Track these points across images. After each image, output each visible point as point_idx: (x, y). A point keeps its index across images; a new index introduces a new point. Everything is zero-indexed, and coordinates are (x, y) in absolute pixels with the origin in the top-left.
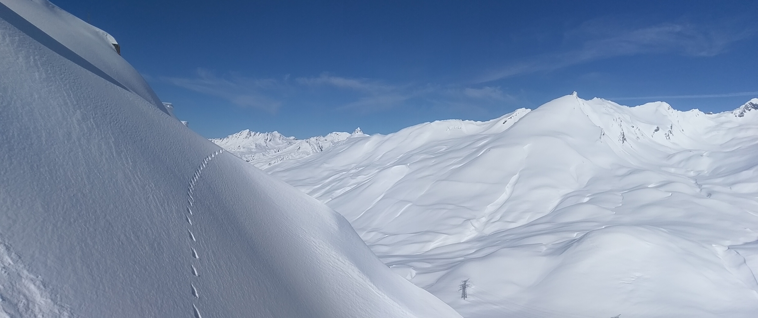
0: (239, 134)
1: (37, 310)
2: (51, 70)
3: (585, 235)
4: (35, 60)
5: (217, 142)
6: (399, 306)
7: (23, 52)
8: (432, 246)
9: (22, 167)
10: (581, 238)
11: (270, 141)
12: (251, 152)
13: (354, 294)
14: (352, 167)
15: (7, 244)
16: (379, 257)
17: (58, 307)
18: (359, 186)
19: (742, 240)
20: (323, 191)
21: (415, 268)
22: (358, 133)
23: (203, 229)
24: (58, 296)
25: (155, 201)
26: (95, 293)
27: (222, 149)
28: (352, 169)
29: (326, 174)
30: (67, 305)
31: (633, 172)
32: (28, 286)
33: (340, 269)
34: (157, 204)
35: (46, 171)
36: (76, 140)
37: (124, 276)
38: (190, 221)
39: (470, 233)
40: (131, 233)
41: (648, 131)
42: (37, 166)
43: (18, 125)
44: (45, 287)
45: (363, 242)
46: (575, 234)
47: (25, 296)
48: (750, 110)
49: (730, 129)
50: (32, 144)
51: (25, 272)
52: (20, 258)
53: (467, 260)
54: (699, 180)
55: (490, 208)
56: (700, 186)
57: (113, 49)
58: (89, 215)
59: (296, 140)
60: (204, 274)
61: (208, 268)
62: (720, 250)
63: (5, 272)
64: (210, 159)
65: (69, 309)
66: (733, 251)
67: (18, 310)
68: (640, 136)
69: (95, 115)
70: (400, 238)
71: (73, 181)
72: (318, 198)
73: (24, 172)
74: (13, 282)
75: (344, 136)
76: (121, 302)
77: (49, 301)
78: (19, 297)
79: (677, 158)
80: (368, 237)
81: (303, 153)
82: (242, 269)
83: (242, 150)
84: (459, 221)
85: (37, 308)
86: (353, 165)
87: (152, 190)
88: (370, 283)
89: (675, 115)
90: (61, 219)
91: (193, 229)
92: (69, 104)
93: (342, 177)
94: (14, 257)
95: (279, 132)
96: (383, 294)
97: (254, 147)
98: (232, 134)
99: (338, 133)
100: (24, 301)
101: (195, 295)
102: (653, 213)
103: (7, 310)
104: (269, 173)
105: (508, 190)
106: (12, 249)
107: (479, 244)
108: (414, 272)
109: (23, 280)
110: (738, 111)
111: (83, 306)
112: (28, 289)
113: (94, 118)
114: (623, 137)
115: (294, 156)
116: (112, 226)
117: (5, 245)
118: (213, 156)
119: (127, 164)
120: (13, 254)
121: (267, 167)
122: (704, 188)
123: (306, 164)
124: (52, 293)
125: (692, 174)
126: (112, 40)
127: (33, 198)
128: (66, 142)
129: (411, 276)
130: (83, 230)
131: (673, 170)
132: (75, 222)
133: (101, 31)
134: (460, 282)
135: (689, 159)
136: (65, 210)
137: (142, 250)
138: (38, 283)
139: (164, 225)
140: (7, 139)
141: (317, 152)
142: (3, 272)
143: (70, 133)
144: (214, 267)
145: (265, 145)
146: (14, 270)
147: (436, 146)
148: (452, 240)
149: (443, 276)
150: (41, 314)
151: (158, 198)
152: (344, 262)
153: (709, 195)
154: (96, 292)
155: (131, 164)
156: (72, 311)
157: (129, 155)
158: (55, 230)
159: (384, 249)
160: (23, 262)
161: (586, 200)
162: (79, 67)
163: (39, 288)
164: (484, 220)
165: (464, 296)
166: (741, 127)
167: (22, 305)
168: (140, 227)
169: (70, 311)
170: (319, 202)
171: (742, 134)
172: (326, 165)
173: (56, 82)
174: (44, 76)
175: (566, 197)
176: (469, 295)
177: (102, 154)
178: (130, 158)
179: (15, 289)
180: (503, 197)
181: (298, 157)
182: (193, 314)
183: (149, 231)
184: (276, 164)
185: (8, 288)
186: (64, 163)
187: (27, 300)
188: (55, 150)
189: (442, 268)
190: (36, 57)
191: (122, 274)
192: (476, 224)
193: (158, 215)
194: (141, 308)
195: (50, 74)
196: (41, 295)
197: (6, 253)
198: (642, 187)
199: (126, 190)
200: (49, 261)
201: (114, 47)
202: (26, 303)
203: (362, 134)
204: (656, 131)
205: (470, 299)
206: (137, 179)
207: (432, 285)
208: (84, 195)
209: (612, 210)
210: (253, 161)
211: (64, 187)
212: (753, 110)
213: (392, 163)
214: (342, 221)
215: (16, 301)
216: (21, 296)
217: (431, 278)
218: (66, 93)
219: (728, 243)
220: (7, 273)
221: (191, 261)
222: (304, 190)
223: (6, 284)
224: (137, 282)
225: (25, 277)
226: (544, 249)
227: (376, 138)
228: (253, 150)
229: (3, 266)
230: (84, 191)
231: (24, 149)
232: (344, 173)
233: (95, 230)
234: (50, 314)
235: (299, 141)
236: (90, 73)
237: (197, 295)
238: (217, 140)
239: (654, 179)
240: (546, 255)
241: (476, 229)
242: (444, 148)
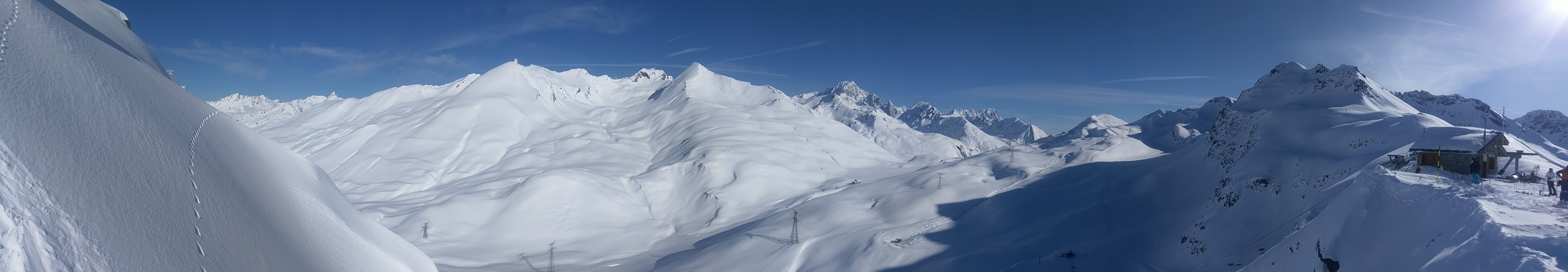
0: (230, 97)
1: (72, 243)
2: (76, 43)
3: (526, 179)
4: (63, 35)
5: (212, 104)
6: (369, 244)
7: (54, 28)
8: (398, 193)
9: (56, 125)
10: (523, 183)
11: (257, 103)
12: (240, 113)
13: (332, 234)
14: (328, 126)
15: (47, 189)
16: (353, 204)
17: (89, 241)
18: (334, 142)
19: (639, 172)
20: (303, 147)
21: (383, 212)
22: (333, 97)
23: (203, 179)
24: (89, 232)
25: (163, 154)
26: (117, 230)
27: (217, 110)
28: (328, 128)
29: (305, 132)
30: (95, 240)
31: (563, 125)
32: (64, 223)
33: (319, 213)
34: (165, 157)
35: (75, 128)
36: (98, 103)
37: (140, 216)
38: (192, 172)
39: (430, 183)
40: (145, 181)
41: (572, 91)
42: (68, 124)
43: (52, 91)
44: (78, 225)
45: (339, 190)
46: (519, 179)
47: (63, 231)
48: (641, 77)
49: (629, 90)
50: (63, 106)
51: (62, 212)
52: (58, 200)
53: (427, 206)
54: (609, 129)
55: (446, 161)
56: (610, 134)
57: (125, 25)
58: (111, 166)
59: (281, 102)
60: (204, 216)
61: (208, 212)
62: (624, 181)
63: (47, 211)
64: (207, 119)
65: (97, 243)
66: (633, 180)
67: (58, 243)
68: (567, 96)
69: (113, 81)
70: (371, 187)
71: (97, 138)
72: (299, 152)
73: (58, 130)
74: (54, 220)
75: (321, 99)
76: (138, 238)
77: (82, 236)
78: (59, 232)
79: (594, 113)
80: (344, 187)
81: (286, 114)
82: (236, 213)
83: (232, 111)
84: (420, 173)
85: (72, 241)
86: (329, 125)
87: (161, 146)
88: (345, 226)
89: (591, 79)
90: (89, 168)
91: (195, 178)
92: (92, 72)
93: (319, 135)
94: (53, 200)
95: (265, 96)
96: (356, 235)
97: (242, 108)
98: (224, 97)
99: (315, 96)
100: (62, 235)
101: (198, 234)
102: (578, 157)
103: (50, 242)
104: (257, 131)
105: (462, 145)
106: (51, 193)
107: (438, 192)
108: (382, 216)
109: (61, 219)
110: (633, 78)
111: (108, 241)
112: (65, 226)
113: (112, 84)
114: (554, 97)
115: (279, 116)
116: (129, 175)
117: (46, 189)
118: (210, 116)
119: (140, 123)
120: (52, 197)
121: (254, 126)
122: (613, 136)
123: (289, 124)
124: (84, 230)
125: (605, 125)
126: (124, 17)
127: (66, 151)
128: (90, 104)
129: (380, 218)
130: (107, 178)
131: (591, 123)
132: (100, 171)
133: (115, 9)
134: (421, 225)
135: (602, 113)
136: (91, 161)
137: (154, 195)
138: (72, 221)
139: (171, 175)
140: (44, 102)
141: (298, 113)
142: (46, 211)
143: (93, 97)
144: (213, 211)
145: (252, 107)
146: (54, 210)
147: (402, 108)
148: (414, 188)
149: (407, 218)
150: (76, 246)
151: (166, 152)
152: (323, 207)
153: (617, 140)
154: (119, 230)
155: (143, 123)
156: (100, 245)
157: (141, 115)
158: (84, 178)
159: (358, 197)
160: (60, 204)
161: (527, 150)
162: (98, 40)
163: (73, 225)
164: (441, 171)
165: (426, 236)
166: (636, 90)
167: (61, 238)
168: (152, 176)
169: (99, 245)
170: (300, 156)
171: (636, 95)
172: (305, 125)
173: (80, 53)
174: (71, 48)
175: (510, 149)
176: (430, 235)
177: (120, 114)
178: (142, 118)
179: (55, 225)
180: (458, 151)
181: (282, 117)
182: (197, 250)
183: (159, 179)
184: (263, 123)
185: (50, 225)
186: (90, 122)
187: (65, 234)
188: (81, 111)
189: (406, 212)
190: (64, 33)
191: (139, 215)
192: (435, 175)
193: (166, 166)
194: (155, 243)
195: (75, 46)
196: (75, 231)
197: (47, 196)
198: (569, 137)
199: (140, 145)
200: (80, 203)
201: (125, 23)
202: (64, 237)
203: (337, 97)
204: (578, 92)
205: (430, 238)
206: (148, 135)
207: (397, 227)
208: (106, 149)
209: (547, 157)
210: (242, 121)
211: (90, 142)
212: (643, 77)
213: (365, 123)
214: (320, 172)
215: (56, 235)
216: (60, 232)
217: (396, 221)
218: (89, 63)
219: (630, 175)
220: (49, 212)
221: (194, 205)
222: (288, 146)
223: (48, 221)
224: (151, 222)
225: (62, 216)
226: (494, 193)
227: (349, 102)
228: (242, 111)
229: (45, 206)
230: (106, 146)
231: (57, 110)
232: (321, 131)
233: (116, 178)
234: (83, 246)
235: (283, 104)
236: (107, 45)
237: (199, 234)
238: (211, 103)
239: (578, 130)
240: (495, 198)
241: (435, 179)
242: (409, 110)
